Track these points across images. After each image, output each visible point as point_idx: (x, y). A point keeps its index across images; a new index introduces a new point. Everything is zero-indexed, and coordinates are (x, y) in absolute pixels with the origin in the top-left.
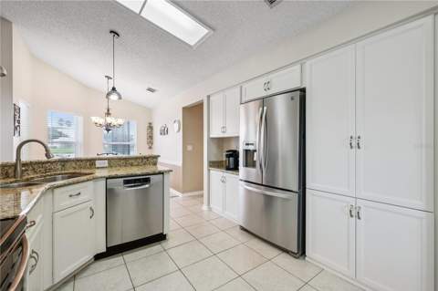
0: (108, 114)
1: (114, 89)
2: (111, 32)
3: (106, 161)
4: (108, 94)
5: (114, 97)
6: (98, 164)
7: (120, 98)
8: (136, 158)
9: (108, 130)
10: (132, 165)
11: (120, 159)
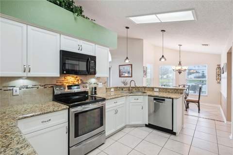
0: (180, 64)
1: (163, 56)
2: (162, 31)
3: (158, 89)
4: (160, 59)
5: (163, 60)
6: (155, 90)
7: (165, 60)
8: (171, 89)
9: (180, 73)
10: (169, 92)
11: (164, 89)
